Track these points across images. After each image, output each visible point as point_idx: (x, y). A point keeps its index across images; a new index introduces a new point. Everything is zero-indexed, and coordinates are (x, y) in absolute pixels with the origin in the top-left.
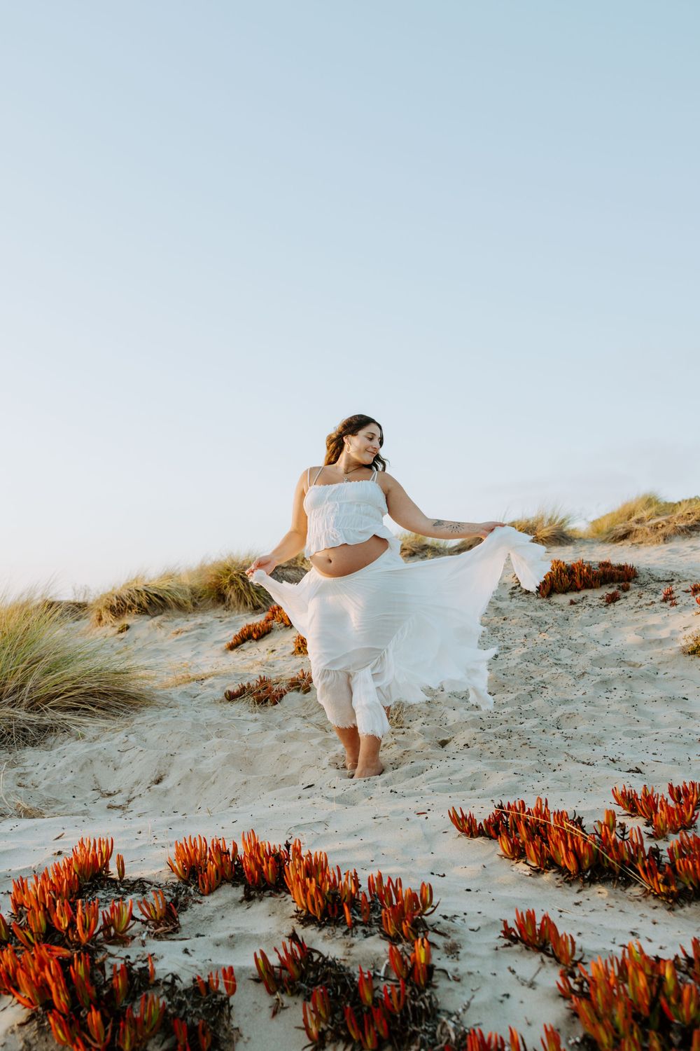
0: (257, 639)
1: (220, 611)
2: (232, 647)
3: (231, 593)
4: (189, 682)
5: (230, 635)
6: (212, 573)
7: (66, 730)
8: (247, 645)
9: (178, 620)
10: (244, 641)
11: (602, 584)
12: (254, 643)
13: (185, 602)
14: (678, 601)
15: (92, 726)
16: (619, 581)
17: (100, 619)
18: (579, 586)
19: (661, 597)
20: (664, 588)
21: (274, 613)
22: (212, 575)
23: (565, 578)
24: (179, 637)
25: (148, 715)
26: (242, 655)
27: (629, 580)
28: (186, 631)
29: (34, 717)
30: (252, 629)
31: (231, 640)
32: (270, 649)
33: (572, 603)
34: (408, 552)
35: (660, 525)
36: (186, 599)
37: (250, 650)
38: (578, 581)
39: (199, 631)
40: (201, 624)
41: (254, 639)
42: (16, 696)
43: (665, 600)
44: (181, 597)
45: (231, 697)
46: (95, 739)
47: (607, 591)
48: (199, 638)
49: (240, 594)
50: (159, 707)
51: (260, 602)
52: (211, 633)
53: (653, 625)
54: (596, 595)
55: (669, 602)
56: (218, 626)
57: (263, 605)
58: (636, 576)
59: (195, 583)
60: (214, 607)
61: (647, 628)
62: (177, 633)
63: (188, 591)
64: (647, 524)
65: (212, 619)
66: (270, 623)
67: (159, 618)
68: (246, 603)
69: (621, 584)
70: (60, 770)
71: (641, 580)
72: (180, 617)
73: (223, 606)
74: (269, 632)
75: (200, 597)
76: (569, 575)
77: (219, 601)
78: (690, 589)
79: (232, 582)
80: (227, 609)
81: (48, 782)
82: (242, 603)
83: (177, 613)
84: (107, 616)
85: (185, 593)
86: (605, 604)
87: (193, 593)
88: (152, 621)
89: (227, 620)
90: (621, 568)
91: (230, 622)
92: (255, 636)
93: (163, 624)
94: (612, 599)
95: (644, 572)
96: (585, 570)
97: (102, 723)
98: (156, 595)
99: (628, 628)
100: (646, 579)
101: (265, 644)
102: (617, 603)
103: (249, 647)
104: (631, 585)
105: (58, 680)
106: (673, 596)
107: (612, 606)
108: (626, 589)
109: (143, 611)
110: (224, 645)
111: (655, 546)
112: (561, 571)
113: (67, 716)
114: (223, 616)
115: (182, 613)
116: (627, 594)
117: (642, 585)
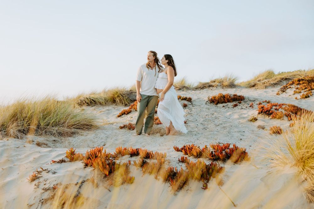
0: (127, 114)
1: (114, 106)
2: (119, 116)
3: (117, 100)
4: (108, 124)
5: (118, 113)
6: (112, 93)
7: (78, 133)
8: (123, 116)
9: (100, 108)
10: (122, 115)
11: (233, 101)
12: (126, 115)
13: (102, 102)
14: (254, 107)
15: (85, 133)
16: (239, 100)
17: (74, 107)
18: (226, 101)
19: (249, 106)
20: (251, 103)
21: (132, 106)
22: (112, 94)
23: (222, 99)
24: (101, 113)
25: (99, 131)
26: (122, 119)
27: (242, 100)
28: (104, 112)
29: (69, 130)
30: (125, 111)
31: (118, 114)
32: (131, 117)
33: (223, 106)
34: (178, 88)
35: (266, 83)
36: (103, 101)
37: (125, 117)
38: (226, 100)
39: (108, 111)
40: (108, 109)
41: (126, 114)
42: (63, 125)
43: (250, 106)
44: (101, 101)
45: (121, 128)
46: (86, 136)
47: (234, 103)
48: (108, 114)
49: (121, 100)
50: (102, 129)
51: (127, 103)
52: (111, 112)
53: (244, 113)
54: (230, 104)
55: (251, 107)
56: (114, 110)
57: (128, 104)
58: (244, 99)
59: (105, 96)
60: (112, 104)
61: (242, 114)
62: (101, 112)
63: (104, 99)
64: (262, 82)
65: (111, 108)
66: (131, 110)
67: (94, 107)
68: (122, 103)
69: (239, 101)
70: (79, 142)
71: (245, 100)
72: (100, 107)
73: (115, 104)
74: (130, 112)
75: (107, 101)
76: (224, 98)
77: (114, 102)
78: (258, 104)
79: (118, 96)
80: (116, 105)
81: (76, 144)
82: (121, 103)
83: (100, 106)
84: (77, 106)
85: (102, 99)
86: (233, 107)
87: (105, 100)
88: (92, 108)
89: (117, 108)
90: (240, 96)
91: (117, 109)
92: (126, 113)
93: (95, 109)
94: (236, 106)
95: (247, 98)
96: (228, 97)
97: (87, 132)
98: (93, 100)
99: (236, 114)
100: (247, 100)
101: (129, 116)
102: (236, 107)
103: (124, 116)
104: (242, 102)
105: (75, 121)
106: (253, 105)
107: (235, 108)
108: (240, 103)
109: (88, 105)
110: (116, 116)
111: (262, 90)
112: (221, 96)
113: (78, 130)
114: (115, 107)
115: (102, 106)
116: (240, 104)
117: (245, 102)
